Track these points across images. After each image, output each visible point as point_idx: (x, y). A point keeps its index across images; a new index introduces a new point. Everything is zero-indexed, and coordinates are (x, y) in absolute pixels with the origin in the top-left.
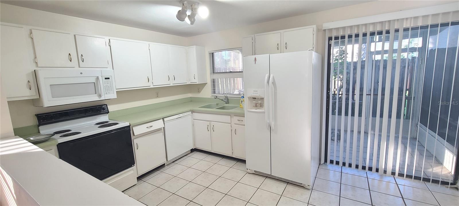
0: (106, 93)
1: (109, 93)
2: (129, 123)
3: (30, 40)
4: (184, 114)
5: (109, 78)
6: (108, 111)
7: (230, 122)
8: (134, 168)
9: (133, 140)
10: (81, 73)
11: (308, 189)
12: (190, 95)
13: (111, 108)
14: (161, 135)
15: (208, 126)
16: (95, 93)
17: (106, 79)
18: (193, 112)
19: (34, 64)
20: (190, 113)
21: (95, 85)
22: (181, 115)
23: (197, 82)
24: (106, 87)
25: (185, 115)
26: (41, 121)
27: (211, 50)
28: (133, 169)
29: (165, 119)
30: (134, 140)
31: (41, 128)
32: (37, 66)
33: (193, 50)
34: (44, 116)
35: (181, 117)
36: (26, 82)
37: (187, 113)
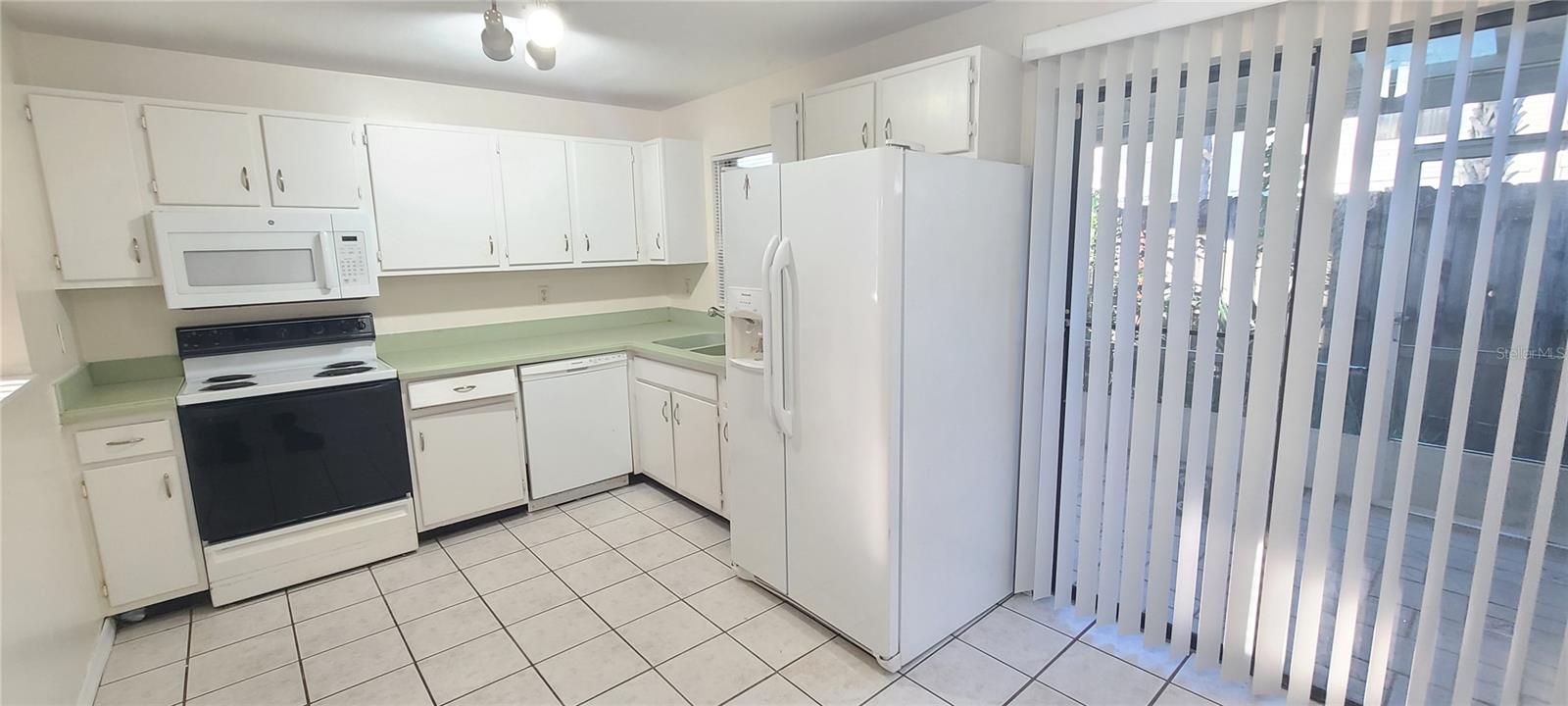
0: (346, 280)
1: (355, 280)
2: (395, 370)
3: (140, 132)
4: (597, 358)
5: (355, 239)
6: (374, 332)
7: (715, 398)
8: (407, 502)
9: (410, 422)
10: (271, 223)
11: (886, 672)
12: (665, 301)
13: (383, 326)
14: (506, 418)
15: (666, 404)
16: (310, 276)
17: (345, 239)
18: (634, 354)
19: (150, 197)
20: (624, 356)
21: (314, 255)
22: (586, 362)
23: (667, 259)
24: (346, 264)
25: (599, 363)
26: (186, 345)
27: (723, 150)
28: (404, 507)
29: (524, 370)
30: (414, 423)
31: (187, 362)
32: (157, 202)
33: (654, 152)
34: (194, 334)
35: (586, 368)
36: (129, 241)
37: (611, 358)
